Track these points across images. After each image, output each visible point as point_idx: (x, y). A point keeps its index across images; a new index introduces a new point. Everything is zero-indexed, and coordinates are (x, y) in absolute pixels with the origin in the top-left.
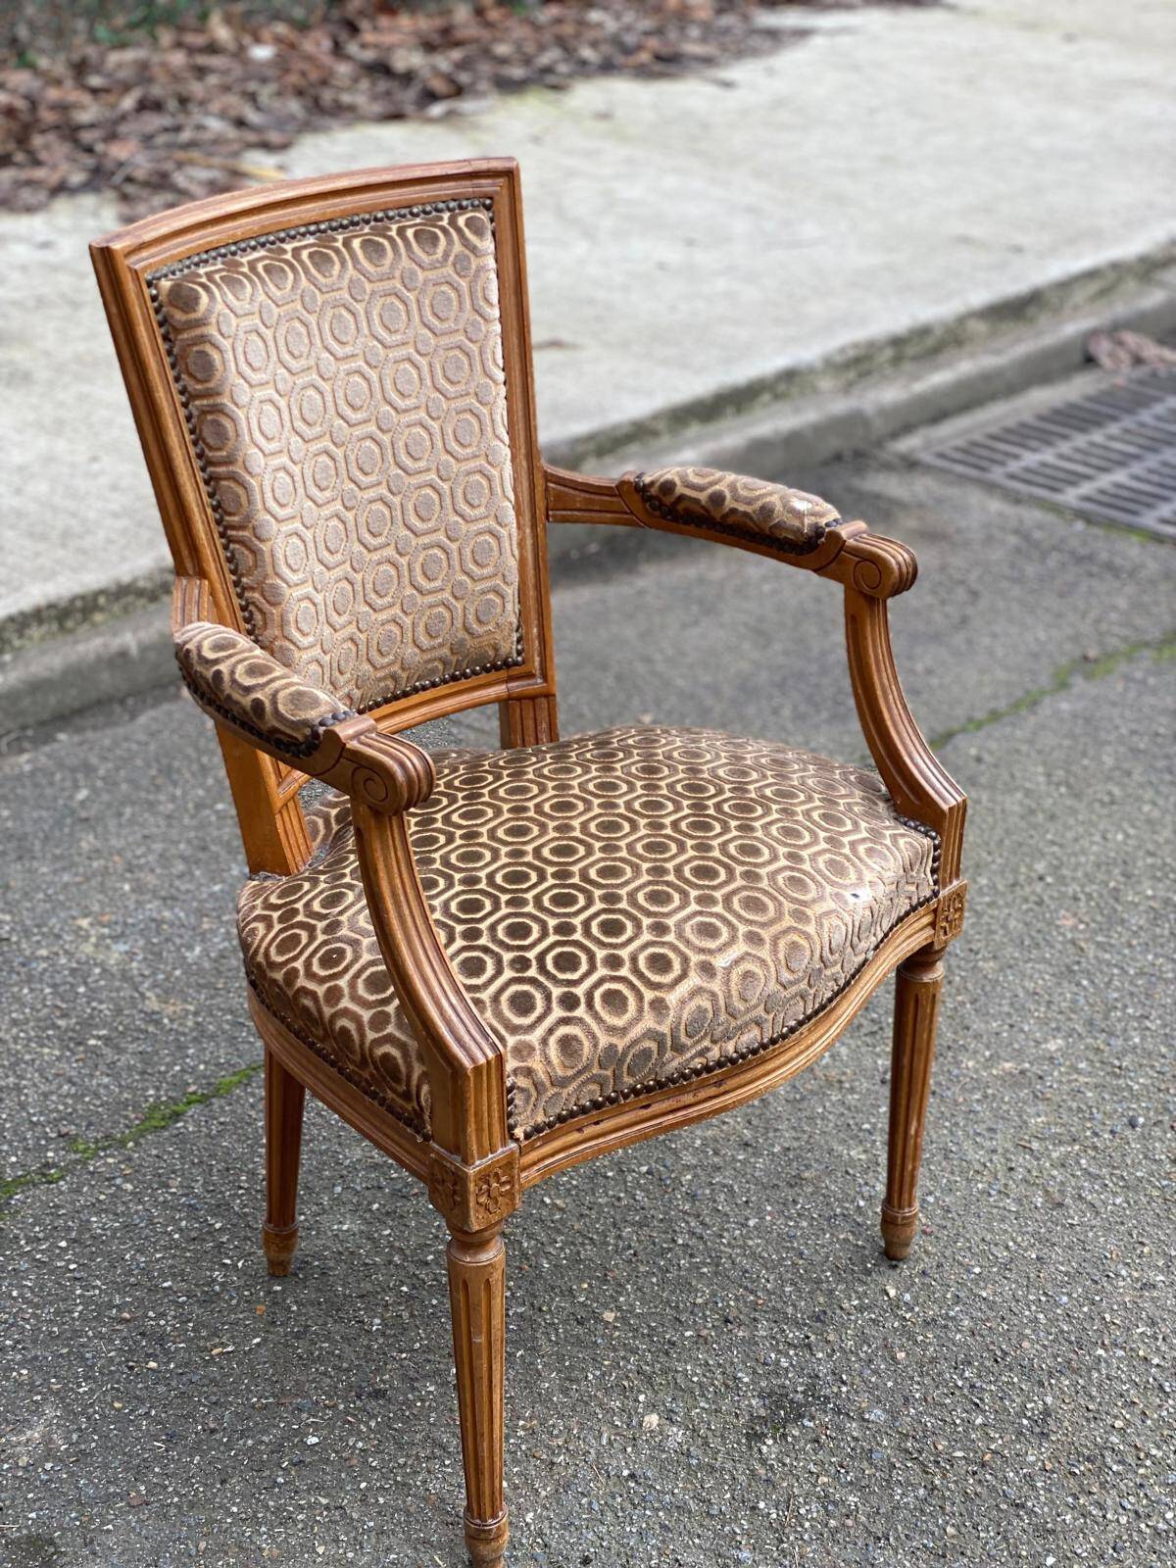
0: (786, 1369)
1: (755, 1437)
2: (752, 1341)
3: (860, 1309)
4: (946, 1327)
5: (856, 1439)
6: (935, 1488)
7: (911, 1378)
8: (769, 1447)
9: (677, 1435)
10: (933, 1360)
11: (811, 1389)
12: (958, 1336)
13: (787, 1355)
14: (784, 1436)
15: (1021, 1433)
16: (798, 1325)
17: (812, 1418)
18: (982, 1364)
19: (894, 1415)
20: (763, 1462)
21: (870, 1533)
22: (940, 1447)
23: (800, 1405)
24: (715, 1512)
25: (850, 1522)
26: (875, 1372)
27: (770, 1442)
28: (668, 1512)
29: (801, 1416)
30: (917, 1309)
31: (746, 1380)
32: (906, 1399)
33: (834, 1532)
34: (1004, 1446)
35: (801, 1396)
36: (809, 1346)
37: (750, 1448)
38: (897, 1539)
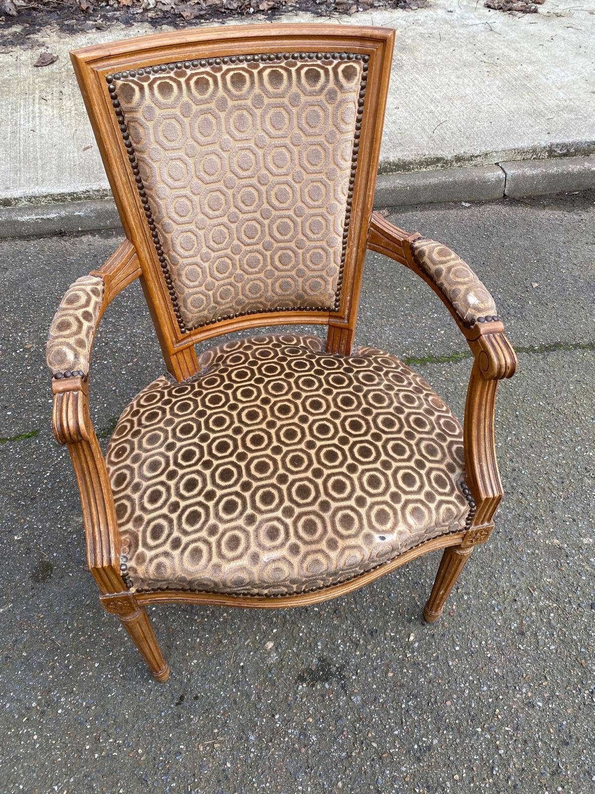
0: (340, 651)
1: (301, 679)
2: (336, 628)
3: (393, 639)
4: (421, 671)
5: (339, 706)
6: (350, 756)
7: (386, 689)
8: (302, 687)
9: (274, 658)
10: (402, 686)
11: (342, 667)
12: (422, 680)
13: (345, 646)
14: (313, 685)
15: (409, 752)
16: (362, 631)
17: (330, 684)
18: (421, 701)
19: (364, 703)
20: (296, 693)
21: (307, 761)
22: (370, 735)
23: (331, 674)
24: (258, 707)
25: (303, 750)
26: (374, 676)
27: (305, 685)
28: (242, 695)
29: (327, 680)
30: (416, 654)
31: (319, 647)
32: (375, 700)
33: (294, 750)
34: (397, 753)
35: (335, 669)
36: (357, 645)
37: (296, 683)
38: (315, 773)
